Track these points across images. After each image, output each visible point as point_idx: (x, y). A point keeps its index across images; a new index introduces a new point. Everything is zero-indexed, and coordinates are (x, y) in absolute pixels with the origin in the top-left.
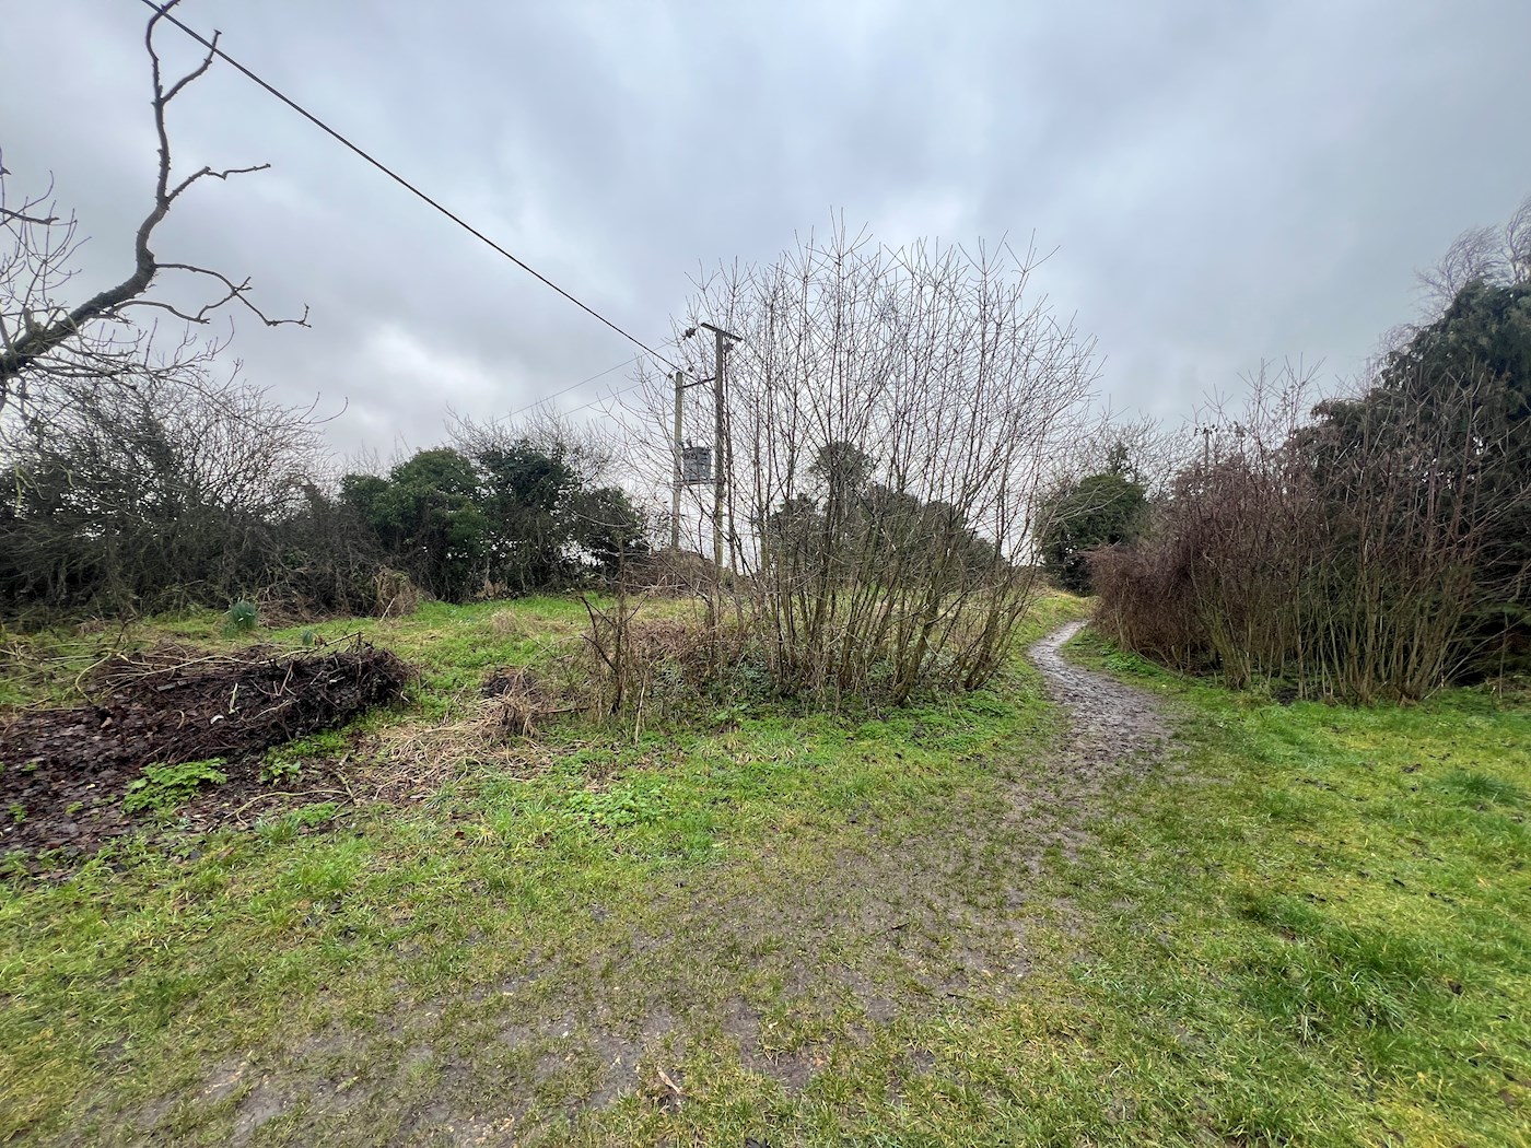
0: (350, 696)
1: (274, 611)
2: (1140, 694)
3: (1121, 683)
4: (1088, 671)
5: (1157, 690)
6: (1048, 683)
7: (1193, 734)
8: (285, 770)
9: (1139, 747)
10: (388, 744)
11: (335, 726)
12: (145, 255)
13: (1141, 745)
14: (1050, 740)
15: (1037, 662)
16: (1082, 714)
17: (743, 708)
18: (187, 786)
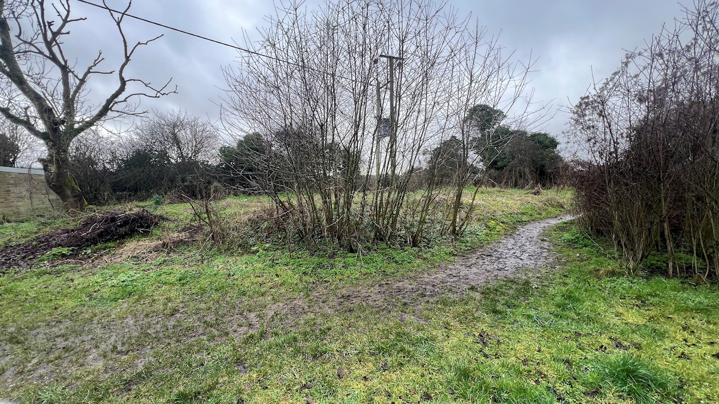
0: (124, 230)
2: (546, 259)
3: (549, 250)
4: (543, 240)
5: (565, 258)
6: (491, 246)
7: (488, 289)
8: (85, 253)
9: (432, 291)
10: (126, 247)
11: (116, 240)
12: (122, 79)
13: (436, 290)
14: (389, 279)
15: (517, 233)
16: (458, 267)
17: (268, 245)
18: (57, 255)
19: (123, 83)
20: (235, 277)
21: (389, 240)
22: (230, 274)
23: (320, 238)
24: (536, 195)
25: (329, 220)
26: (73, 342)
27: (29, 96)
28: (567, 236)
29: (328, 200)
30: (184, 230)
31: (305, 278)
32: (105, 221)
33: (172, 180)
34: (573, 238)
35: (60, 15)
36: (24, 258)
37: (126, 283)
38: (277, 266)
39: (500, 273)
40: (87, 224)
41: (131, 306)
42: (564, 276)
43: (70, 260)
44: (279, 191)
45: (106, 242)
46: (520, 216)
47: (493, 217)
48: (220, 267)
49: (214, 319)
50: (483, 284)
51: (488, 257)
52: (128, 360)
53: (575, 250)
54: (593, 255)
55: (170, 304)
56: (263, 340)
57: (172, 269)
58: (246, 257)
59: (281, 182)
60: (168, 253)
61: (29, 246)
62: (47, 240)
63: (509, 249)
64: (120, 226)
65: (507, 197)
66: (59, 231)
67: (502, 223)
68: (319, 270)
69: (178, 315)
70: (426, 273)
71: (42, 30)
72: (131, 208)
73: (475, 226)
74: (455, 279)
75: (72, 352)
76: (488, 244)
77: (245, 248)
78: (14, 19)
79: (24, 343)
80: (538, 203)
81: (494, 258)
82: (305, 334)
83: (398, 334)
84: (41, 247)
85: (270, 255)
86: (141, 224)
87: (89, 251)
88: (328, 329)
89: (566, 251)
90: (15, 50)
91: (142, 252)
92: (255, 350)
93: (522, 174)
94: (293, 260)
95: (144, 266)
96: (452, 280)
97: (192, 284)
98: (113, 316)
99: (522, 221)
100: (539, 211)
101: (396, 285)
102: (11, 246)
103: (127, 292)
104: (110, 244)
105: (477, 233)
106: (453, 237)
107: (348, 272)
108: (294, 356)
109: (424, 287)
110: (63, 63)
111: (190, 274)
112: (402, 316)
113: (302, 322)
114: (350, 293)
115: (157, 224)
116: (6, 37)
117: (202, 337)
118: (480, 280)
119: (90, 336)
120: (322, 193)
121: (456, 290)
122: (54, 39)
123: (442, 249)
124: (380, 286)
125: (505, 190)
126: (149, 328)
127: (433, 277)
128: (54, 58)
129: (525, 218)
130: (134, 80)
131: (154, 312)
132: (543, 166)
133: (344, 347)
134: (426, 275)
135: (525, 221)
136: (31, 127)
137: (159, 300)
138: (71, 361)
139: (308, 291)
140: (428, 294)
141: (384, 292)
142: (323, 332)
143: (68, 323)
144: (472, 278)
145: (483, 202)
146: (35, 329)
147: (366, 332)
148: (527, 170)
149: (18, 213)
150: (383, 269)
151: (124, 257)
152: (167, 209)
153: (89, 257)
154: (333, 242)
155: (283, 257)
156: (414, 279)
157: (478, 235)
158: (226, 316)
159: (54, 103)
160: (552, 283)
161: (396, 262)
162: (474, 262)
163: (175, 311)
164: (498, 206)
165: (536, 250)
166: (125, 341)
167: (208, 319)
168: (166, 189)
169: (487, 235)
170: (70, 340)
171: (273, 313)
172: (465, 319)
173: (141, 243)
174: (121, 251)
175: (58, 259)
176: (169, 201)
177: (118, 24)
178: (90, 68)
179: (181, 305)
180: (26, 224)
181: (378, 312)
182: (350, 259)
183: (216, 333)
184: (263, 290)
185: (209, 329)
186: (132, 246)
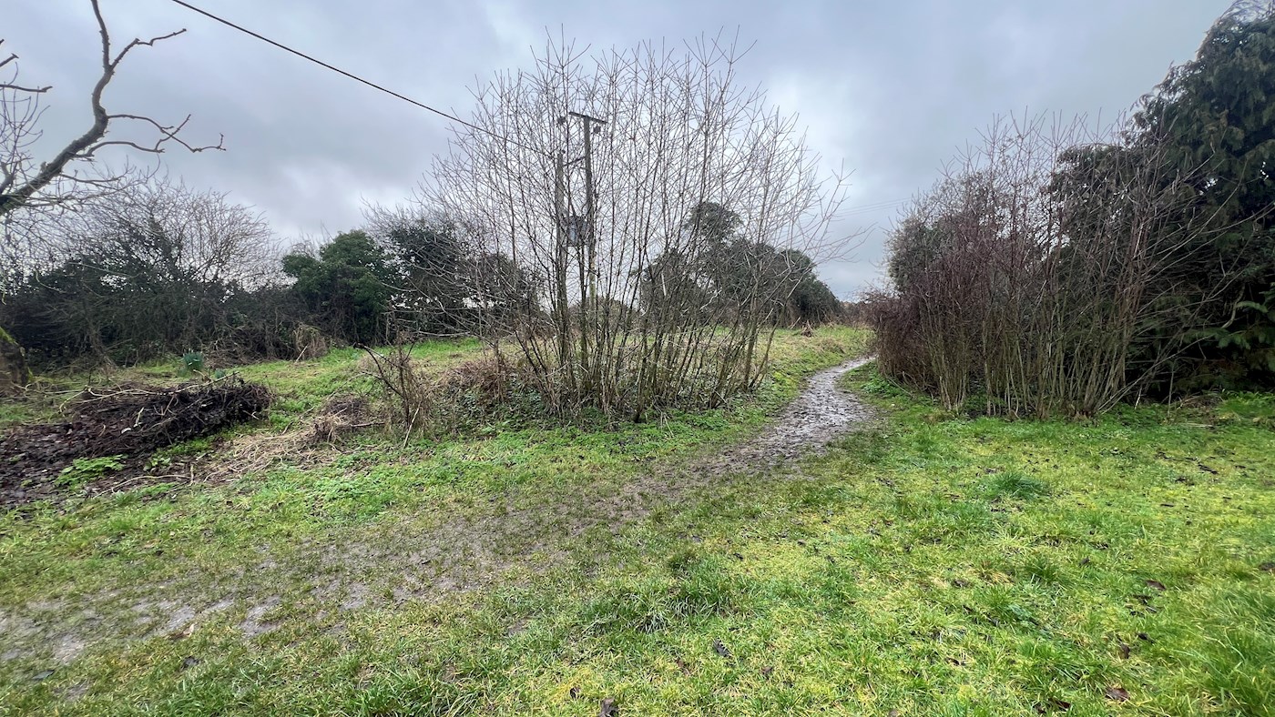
0: (217, 415)
1: (220, 357)
2: (865, 411)
3: (861, 402)
4: (845, 392)
7: (845, 443)
8: (160, 462)
11: (205, 435)
12: (99, 111)
15: (811, 385)
17: (504, 424)
18: (95, 471)
19: (102, 119)
24: (808, 336)
28: (869, 385)
30: (329, 410)
34: (878, 387)
42: (901, 425)
43: (136, 479)
45: (188, 441)
46: (802, 364)
53: (888, 399)
54: (908, 403)
64: (206, 410)
67: (788, 374)
73: (761, 380)
80: (815, 347)
87: (165, 459)
89: (880, 402)
93: (782, 308)
99: (808, 371)
100: (820, 357)
105: (770, 388)
129: (809, 367)
130: (124, 116)
135: (811, 371)
165: (847, 403)
168: (195, 339)
173: (259, 438)
175: (100, 479)
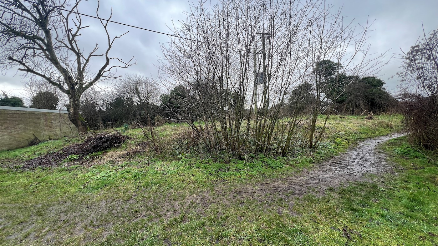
2: (385, 167)
3: (386, 160)
4: (380, 152)
5: (401, 166)
6: (340, 156)
7: (343, 190)
8: (86, 158)
9: (300, 190)
10: (107, 155)
11: (102, 150)
12: (107, 58)
13: (303, 190)
14: (267, 180)
15: (358, 147)
16: (316, 171)
17: (187, 154)
18: (71, 159)
19: (108, 60)
20: (167, 175)
21: (266, 151)
22: (164, 173)
23: (220, 150)
24: (369, 119)
25: (226, 138)
26: (70, 217)
27: (60, 71)
28: (399, 149)
29: (225, 126)
30: (139, 145)
31: (211, 177)
32: (97, 139)
33: (134, 115)
34: (405, 151)
35: (76, 25)
36: (55, 160)
37: (104, 178)
38: (193, 169)
39: (351, 178)
40: (88, 141)
41: (105, 193)
42: (405, 181)
43: (77, 162)
44: (195, 120)
45: (97, 151)
46: (359, 134)
47: (338, 135)
48: (159, 168)
49: (153, 205)
50: (339, 186)
51: (339, 165)
52: (98, 232)
53: (408, 160)
54: (425, 164)
55: (127, 193)
56: (183, 223)
57: (131, 169)
58: (174, 163)
59: (196, 114)
60: (130, 159)
61: (59, 153)
62: (68, 150)
63: (354, 159)
64: (105, 142)
65: (348, 122)
66: (74, 145)
67: (346, 139)
68: (220, 172)
69: (131, 201)
70: (294, 176)
71: (67, 34)
72: (111, 132)
73: (325, 142)
74: (316, 181)
75: (68, 224)
76: (337, 154)
77: (174, 156)
78: (54, 30)
79: (44, 215)
80: (372, 125)
81: (343, 166)
82: (211, 220)
83: (278, 225)
84: (64, 154)
85: (189, 161)
86: (116, 141)
87: (88, 157)
88: (227, 217)
89: (402, 161)
90: (54, 47)
91: (116, 158)
92: (177, 231)
93: (358, 105)
94: (203, 165)
95: (116, 167)
96: (314, 182)
97: (141, 180)
98: (95, 200)
99: (361, 138)
100: (373, 131)
101: (272, 185)
102: (50, 154)
103: (104, 184)
104: (99, 153)
105: (328, 147)
106: (311, 150)
107: (239, 174)
108: (203, 238)
109: (293, 186)
110: (78, 51)
111: (141, 172)
112: (279, 209)
113: (209, 210)
114: (241, 190)
115: (124, 141)
116: (49, 39)
117: (144, 218)
118: (336, 182)
119: (79, 213)
120: (221, 121)
121: (319, 190)
122: (73, 39)
123: (304, 158)
124: (261, 185)
125: (346, 117)
126: (113, 209)
127: (299, 179)
128: (73, 49)
129: (362, 136)
130: (113, 58)
131: (118, 198)
132: (373, 99)
133: (239, 233)
134: (294, 178)
135: (363, 138)
136: (61, 87)
137: (121, 190)
138: (66, 231)
139: (213, 187)
140: (297, 192)
141: (265, 190)
142: (223, 220)
143: (69, 203)
144: (329, 181)
145: (330, 125)
146: (52, 206)
147: (254, 221)
148: (361, 102)
149: (56, 135)
150: (262, 172)
151: (105, 161)
152: (131, 132)
153: (88, 161)
154: (229, 153)
155: (196, 162)
156: (286, 180)
157: (328, 148)
158: (160, 203)
159: (72, 73)
160: (396, 187)
161: (272, 167)
162: (328, 168)
163: (130, 198)
164: (341, 127)
165: (376, 160)
166: (98, 217)
167: (148, 205)
168: (131, 120)
169: (335, 148)
170: (68, 215)
171: (189, 202)
172: (330, 215)
173: (115, 152)
174: (104, 157)
175: (72, 162)
176: (132, 127)
177: (105, 27)
178: (91, 53)
179: (134, 194)
180: (58, 141)
181: (261, 205)
182: (240, 165)
183: (153, 215)
184: (184, 185)
185: (149, 212)
186: (111, 154)
